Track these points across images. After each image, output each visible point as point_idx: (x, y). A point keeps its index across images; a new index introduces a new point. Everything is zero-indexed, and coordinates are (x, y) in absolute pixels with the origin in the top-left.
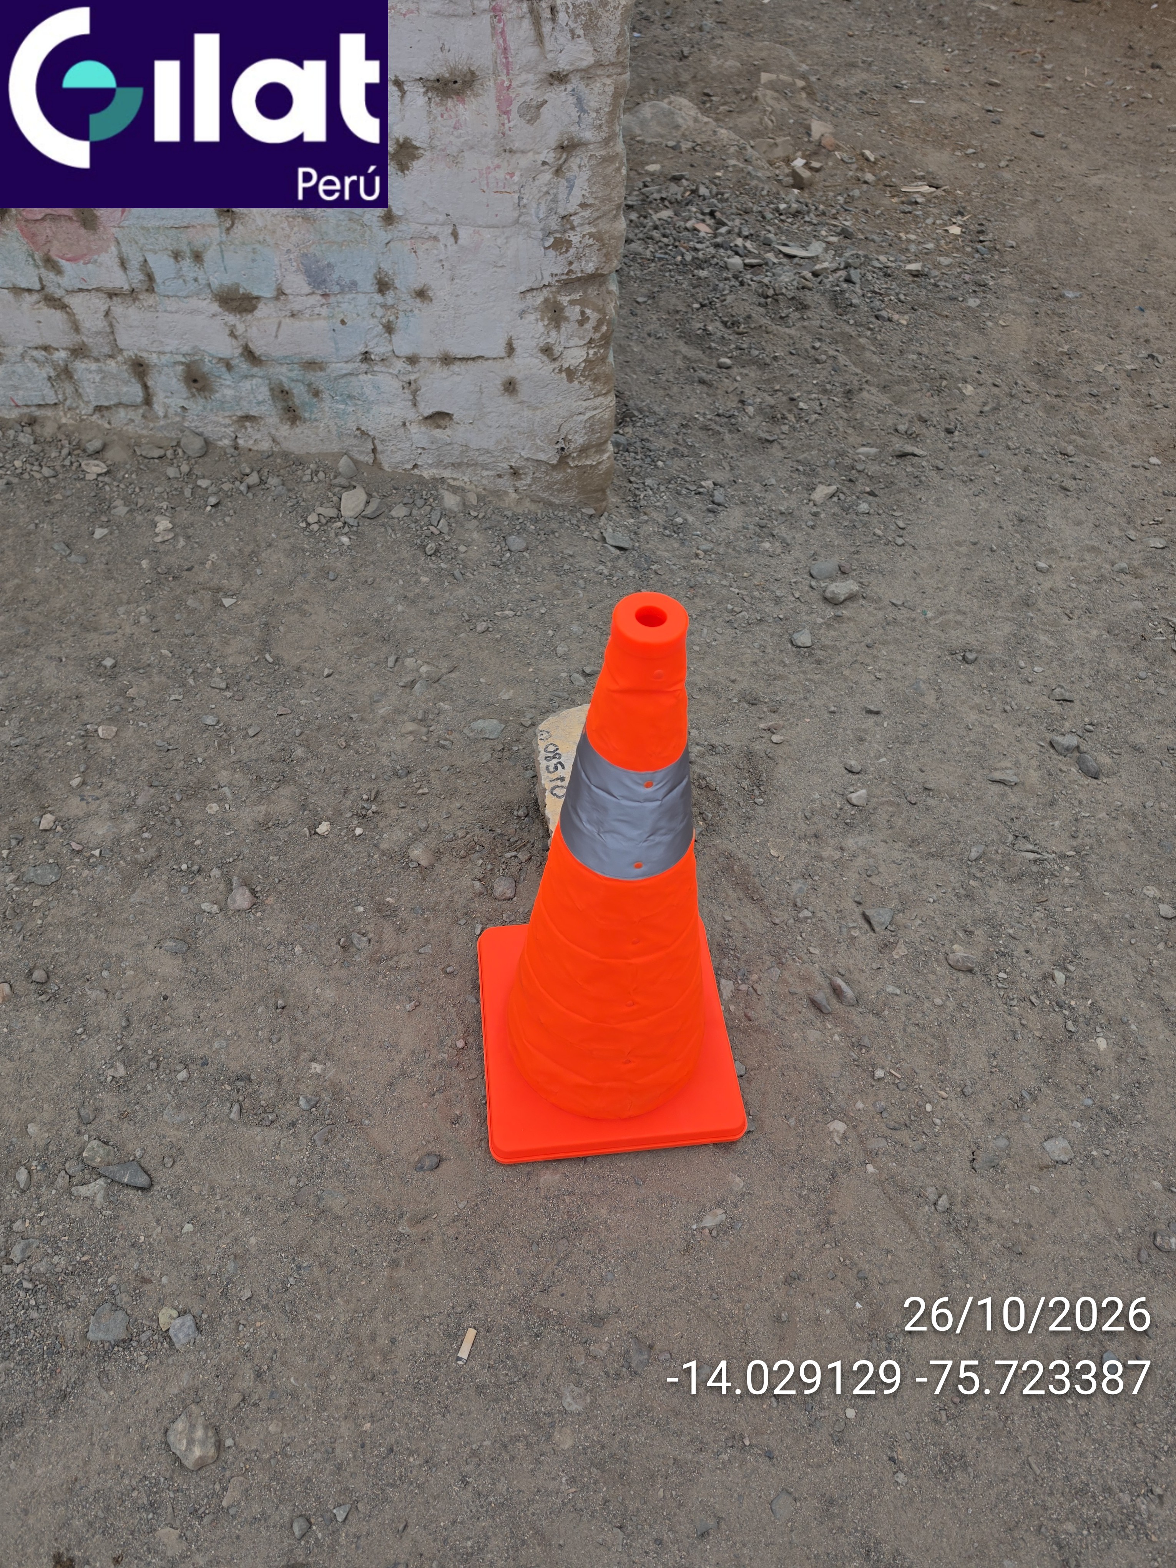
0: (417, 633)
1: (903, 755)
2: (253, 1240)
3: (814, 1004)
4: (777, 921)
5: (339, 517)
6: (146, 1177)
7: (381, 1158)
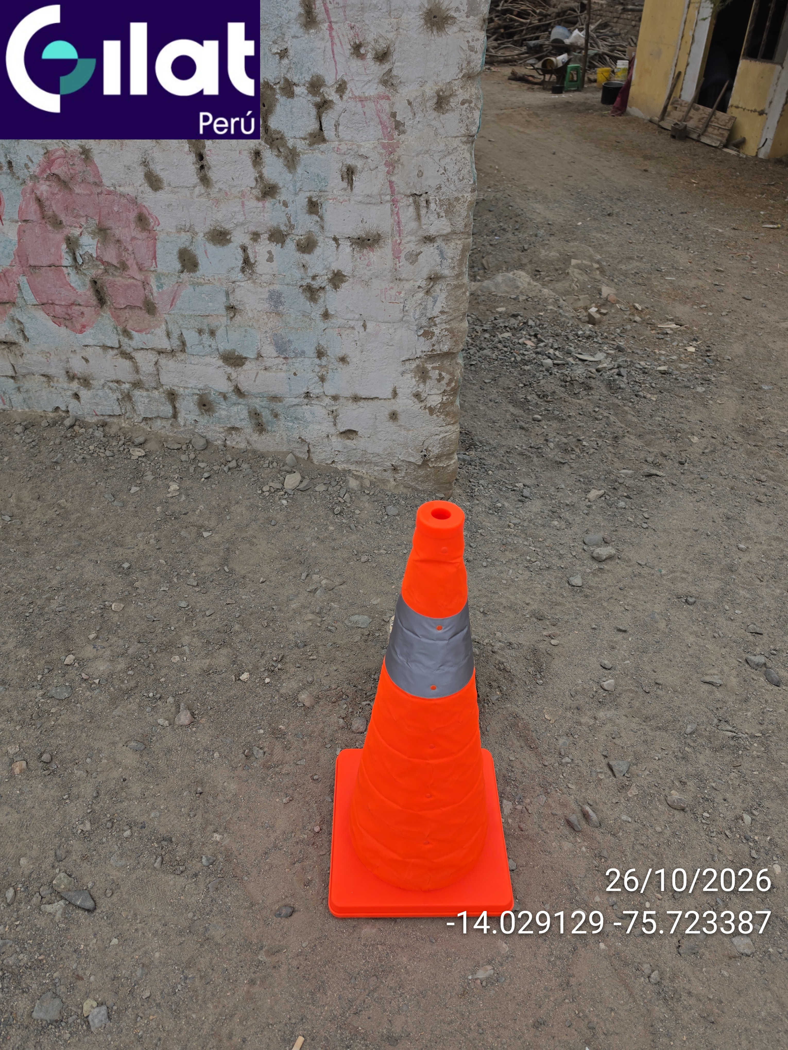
0: (323, 560)
1: (641, 660)
2: (157, 955)
3: (569, 823)
4: (546, 764)
5: (282, 489)
6: (92, 902)
7: (252, 905)
